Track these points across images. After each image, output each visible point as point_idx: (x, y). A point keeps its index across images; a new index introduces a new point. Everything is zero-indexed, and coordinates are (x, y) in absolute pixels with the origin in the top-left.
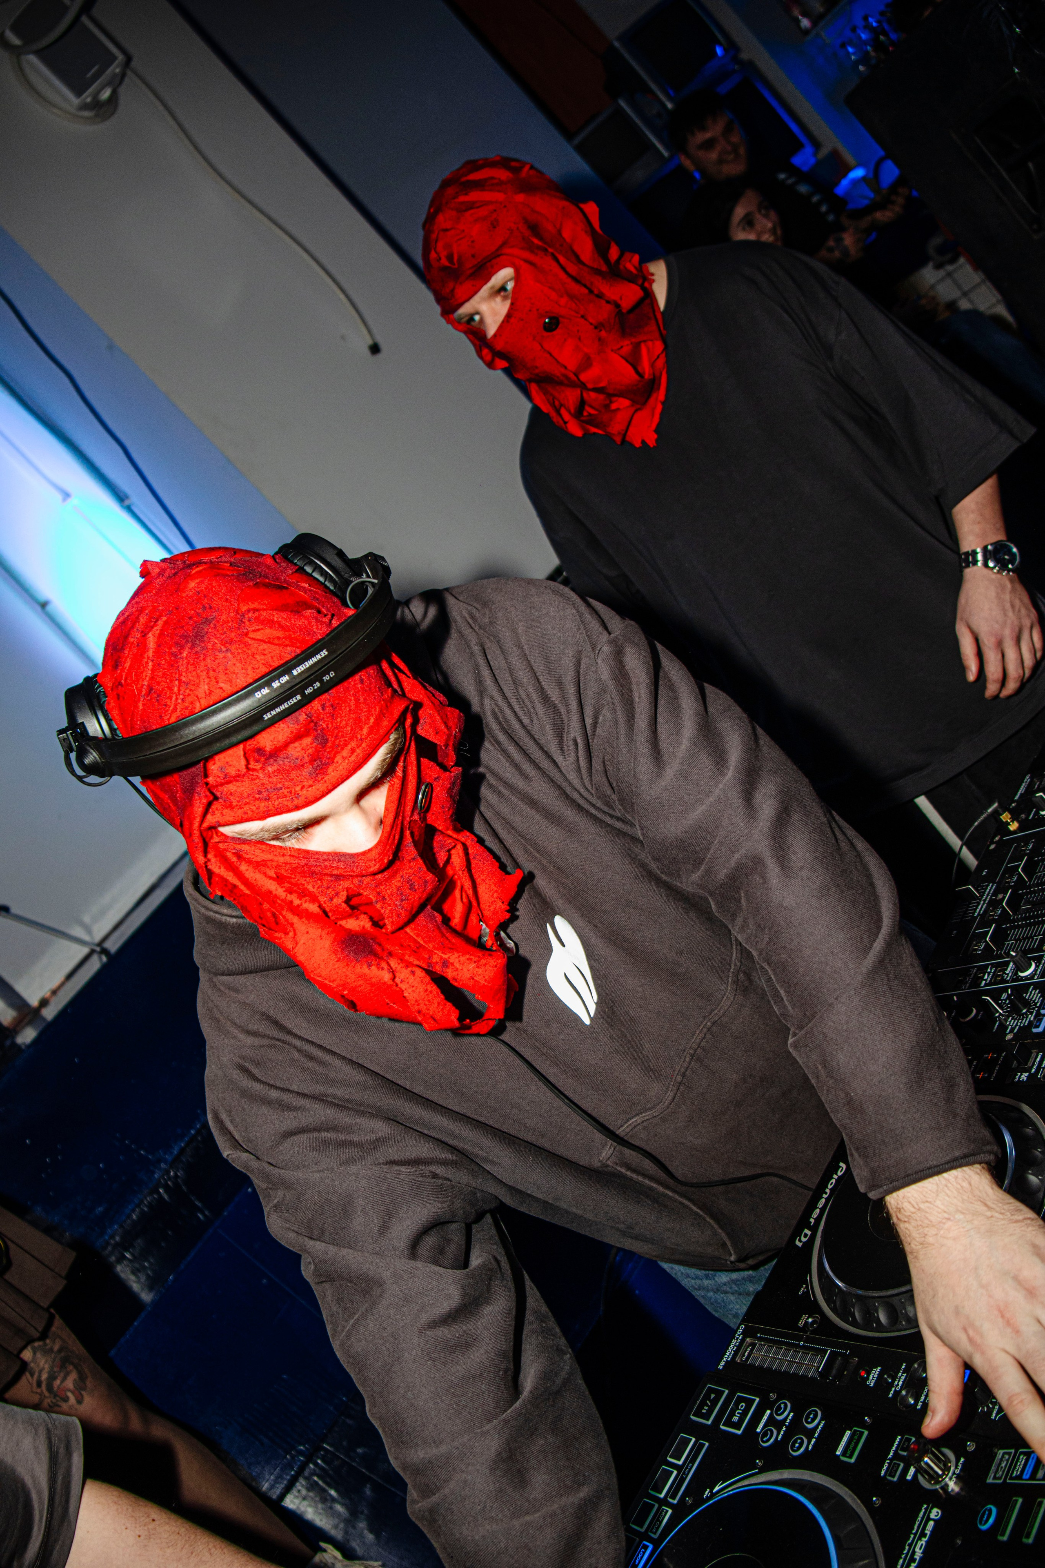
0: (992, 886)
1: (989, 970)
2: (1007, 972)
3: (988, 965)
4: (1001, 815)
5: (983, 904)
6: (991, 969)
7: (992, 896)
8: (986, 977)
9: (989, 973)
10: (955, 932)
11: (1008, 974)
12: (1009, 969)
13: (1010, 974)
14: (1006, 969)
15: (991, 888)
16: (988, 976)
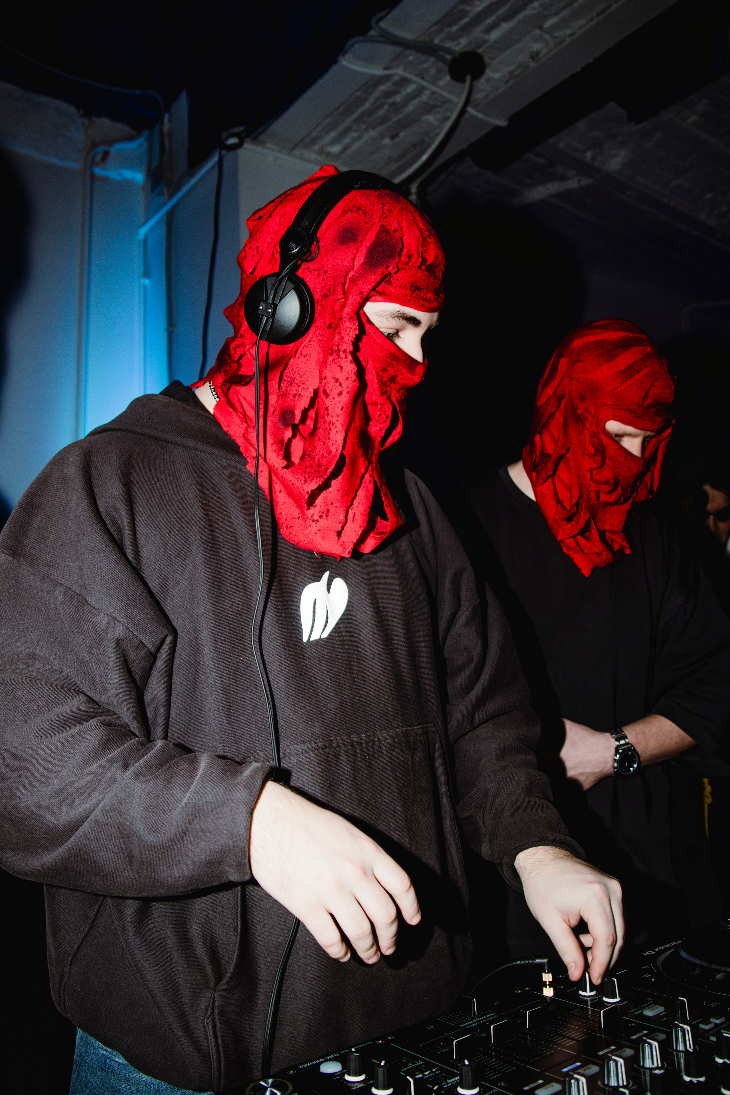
0: (494, 1015)
1: (434, 1070)
2: (449, 1081)
3: (437, 1066)
4: (545, 973)
5: (475, 1023)
6: (436, 1071)
7: (487, 1022)
8: (426, 1073)
9: (432, 1072)
10: (432, 1027)
11: (448, 1083)
12: (452, 1080)
13: (450, 1084)
14: (450, 1079)
15: (491, 1016)
16: (429, 1074)
